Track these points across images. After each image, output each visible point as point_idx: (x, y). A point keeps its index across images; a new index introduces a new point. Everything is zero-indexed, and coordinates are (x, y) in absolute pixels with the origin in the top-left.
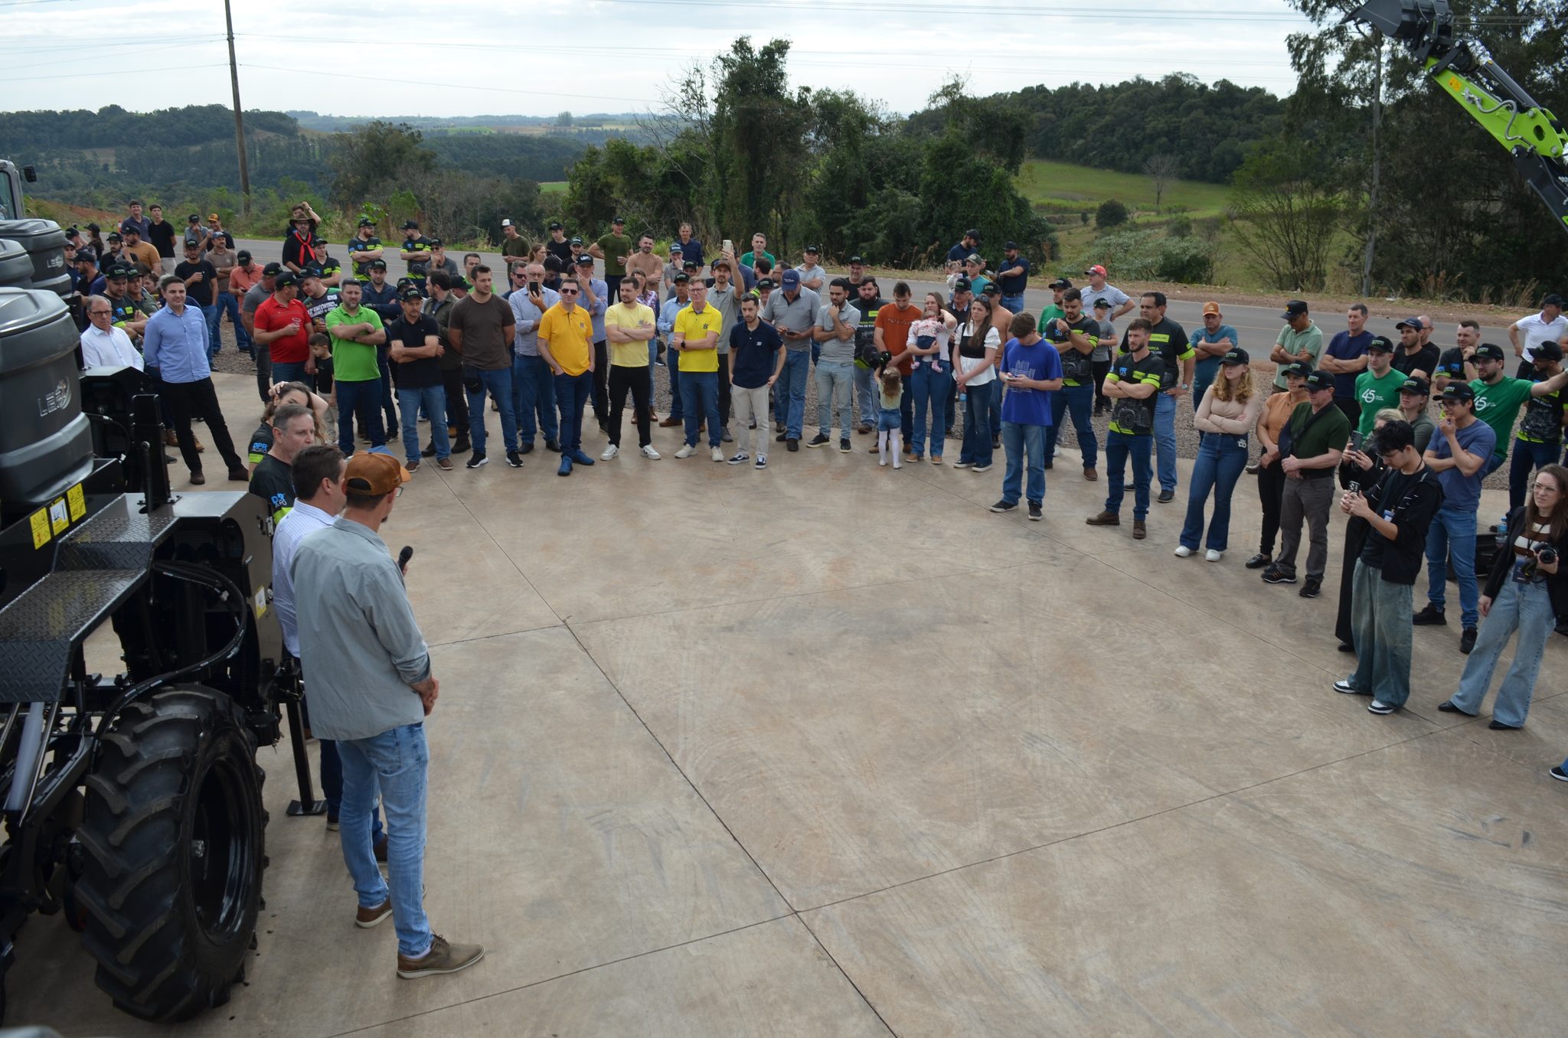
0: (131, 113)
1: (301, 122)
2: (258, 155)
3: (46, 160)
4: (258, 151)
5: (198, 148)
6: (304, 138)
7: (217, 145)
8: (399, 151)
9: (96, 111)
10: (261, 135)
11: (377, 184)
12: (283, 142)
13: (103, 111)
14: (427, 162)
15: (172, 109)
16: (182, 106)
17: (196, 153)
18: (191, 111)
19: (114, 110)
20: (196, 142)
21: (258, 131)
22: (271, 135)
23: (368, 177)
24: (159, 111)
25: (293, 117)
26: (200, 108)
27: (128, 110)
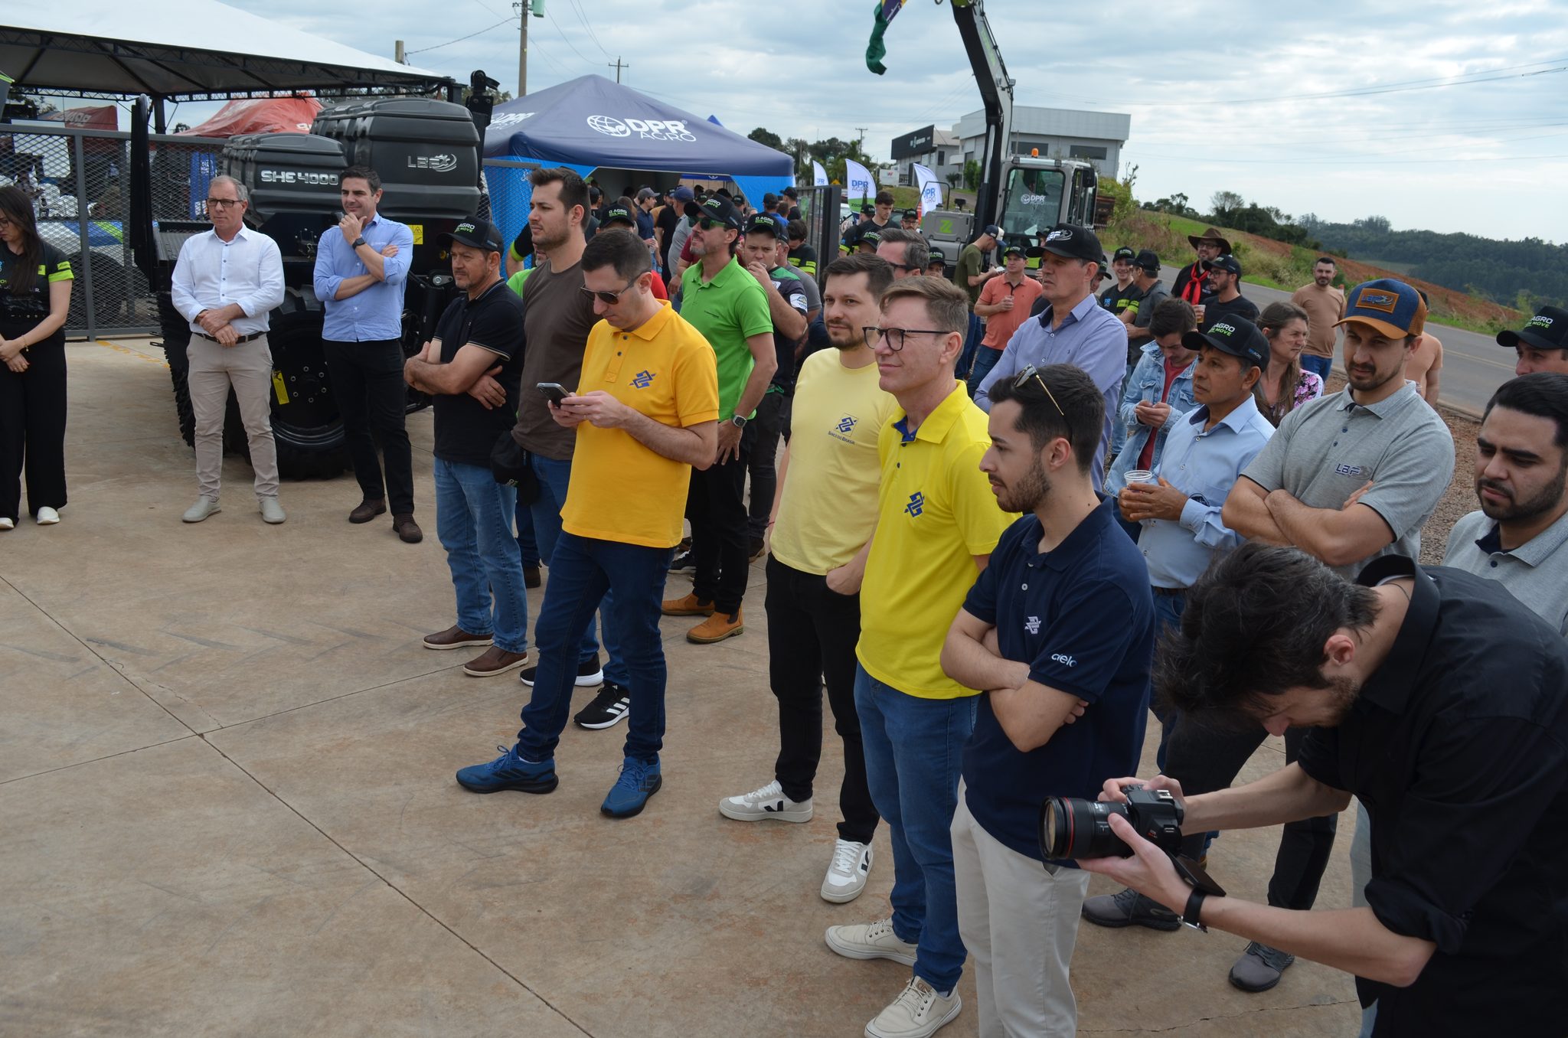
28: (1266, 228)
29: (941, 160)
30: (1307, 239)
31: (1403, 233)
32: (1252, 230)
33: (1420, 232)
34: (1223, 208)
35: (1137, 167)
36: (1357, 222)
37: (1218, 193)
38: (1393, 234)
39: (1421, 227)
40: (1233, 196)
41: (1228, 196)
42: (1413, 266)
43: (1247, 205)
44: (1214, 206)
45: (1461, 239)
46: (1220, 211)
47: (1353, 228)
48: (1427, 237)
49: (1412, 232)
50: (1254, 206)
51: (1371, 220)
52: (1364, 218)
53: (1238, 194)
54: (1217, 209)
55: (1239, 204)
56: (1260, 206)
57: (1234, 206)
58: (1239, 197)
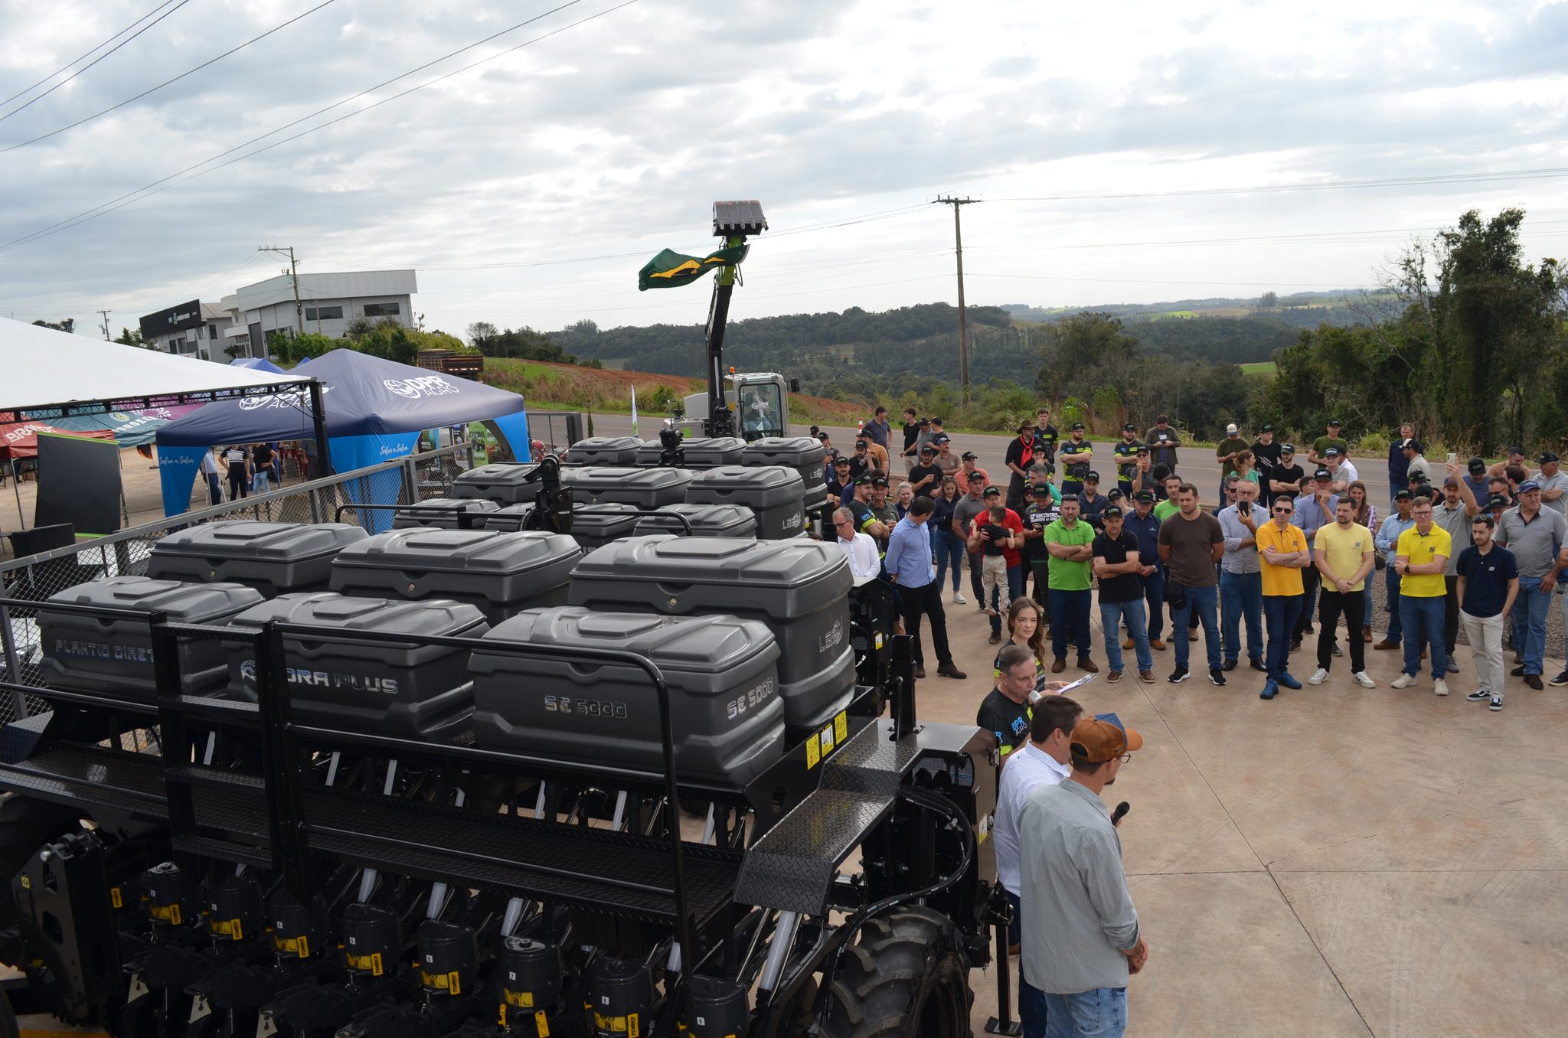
0: (869, 314)
1: (1013, 315)
2: (974, 346)
3: (799, 356)
4: (974, 342)
5: (923, 341)
6: (1015, 329)
7: (939, 338)
8: (1103, 339)
9: (841, 313)
10: (977, 328)
11: (1081, 371)
12: (996, 332)
13: (846, 312)
14: (1129, 349)
15: (902, 308)
16: (911, 305)
17: (921, 346)
18: (918, 308)
19: (856, 311)
20: (922, 336)
21: (975, 324)
22: (986, 327)
23: (1073, 365)
24: (892, 311)
25: (1006, 311)
26: (926, 307)
27: (867, 311)
28: (525, 351)
29: (213, 334)
30: (564, 354)
31: (610, 332)
32: (512, 354)
33: (625, 329)
34: (481, 338)
35: (423, 316)
36: (570, 328)
37: (471, 325)
38: (601, 334)
39: (625, 324)
40: (487, 326)
41: (481, 326)
42: (627, 360)
43: (501, 332)
44: (471, 338)
45: (660, 330)
46: (479, 342)
47: (565, 334)
48: (631, 333)
49: (617, 330)
50: (508, 333)
51: (580, 324)
52: (574, 323)
53: (490, 323)
54: (475, 340)
55: (493, 332)
56: (514, 331)
57: (489, 335)
58: (492, 326)
